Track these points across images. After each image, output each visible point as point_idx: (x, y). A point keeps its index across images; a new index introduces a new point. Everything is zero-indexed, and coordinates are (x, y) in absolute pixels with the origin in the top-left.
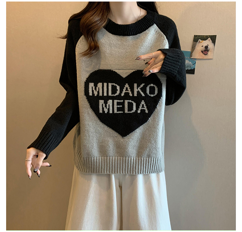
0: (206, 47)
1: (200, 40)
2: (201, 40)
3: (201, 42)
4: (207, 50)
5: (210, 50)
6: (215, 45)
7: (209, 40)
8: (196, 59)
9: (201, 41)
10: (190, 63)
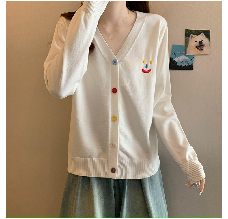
2: (193, 35)
5: (205, 46)
6: (209, 40)
7: (202, 35)
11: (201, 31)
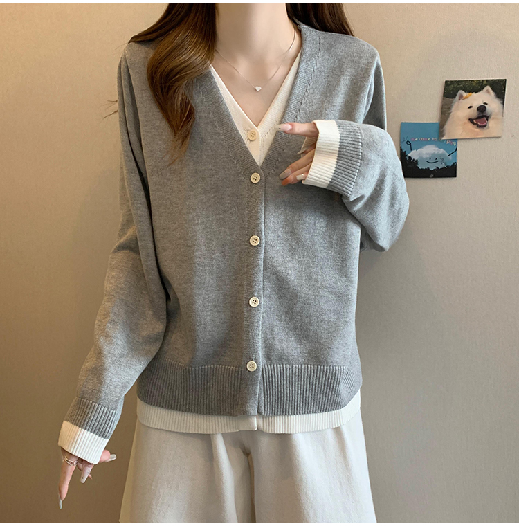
0: (482, 109)
1: (461, 92)
2: (465, 92)
5: (492, 117)
6: (503, 103)
8: (456, 140)
9: (465, 94)
10: (442, 151)
11: (485, 83)
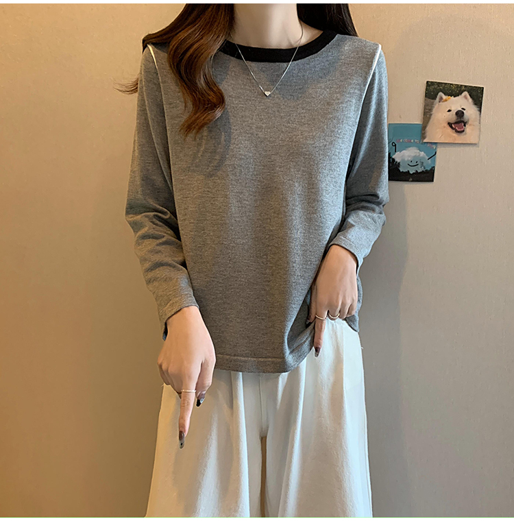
1: (441, 94)
3: (446, 100)
4: (463, 122)
8: (436, 144)
10: (422, 154)
